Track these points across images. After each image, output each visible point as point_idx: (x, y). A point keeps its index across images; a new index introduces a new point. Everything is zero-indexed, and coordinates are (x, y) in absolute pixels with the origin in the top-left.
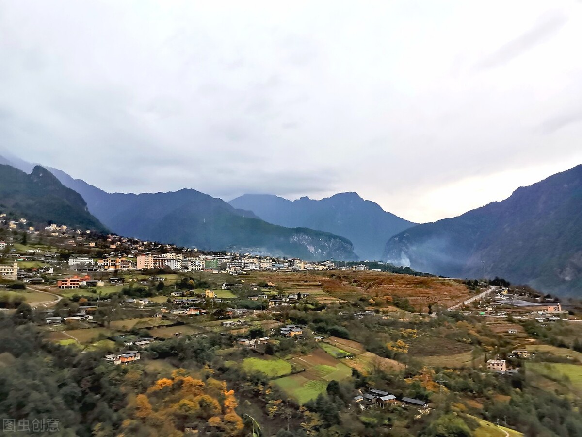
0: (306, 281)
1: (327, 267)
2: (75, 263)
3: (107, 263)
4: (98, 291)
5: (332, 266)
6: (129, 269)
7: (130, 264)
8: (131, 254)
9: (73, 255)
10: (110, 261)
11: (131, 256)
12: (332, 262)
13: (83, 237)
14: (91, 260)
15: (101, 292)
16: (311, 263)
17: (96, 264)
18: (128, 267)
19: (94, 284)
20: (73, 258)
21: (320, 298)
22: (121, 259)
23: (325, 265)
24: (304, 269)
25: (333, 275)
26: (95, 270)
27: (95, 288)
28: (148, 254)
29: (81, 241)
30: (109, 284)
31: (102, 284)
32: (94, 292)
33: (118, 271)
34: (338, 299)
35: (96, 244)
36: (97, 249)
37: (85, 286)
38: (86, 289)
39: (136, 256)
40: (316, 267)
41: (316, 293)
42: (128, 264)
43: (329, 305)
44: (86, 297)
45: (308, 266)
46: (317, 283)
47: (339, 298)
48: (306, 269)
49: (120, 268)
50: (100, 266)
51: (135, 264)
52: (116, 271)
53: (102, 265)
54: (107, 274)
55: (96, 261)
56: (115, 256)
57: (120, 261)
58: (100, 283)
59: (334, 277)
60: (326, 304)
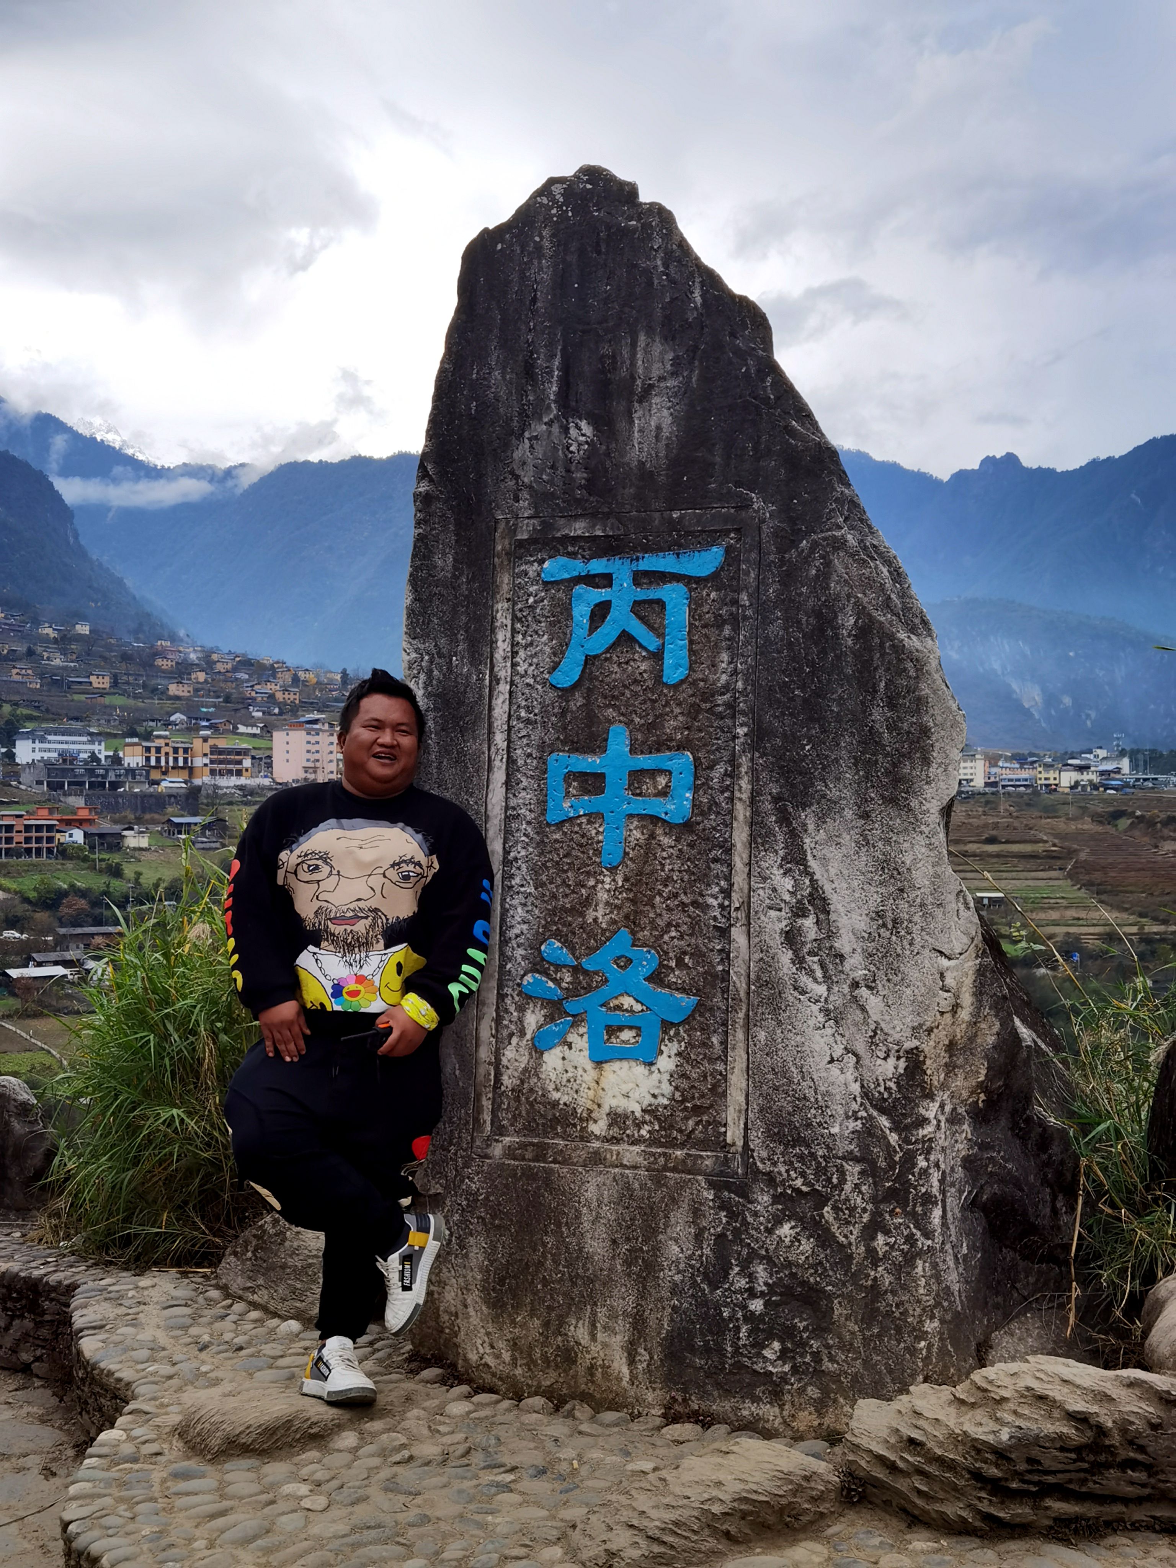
0: (992, 840)
1: (1095, 778)
2: (38, 756)
3: (158, 760)
4: (129, 871)
5: (1118, 771)
6: (242, 781)
7: (247, 763)
8: (249, 721)
9: (29, 727)
10: (171, 751)
11: (250, 730)
12: (1122, 753)
13: (64, 652)
14: (96, 747)
15: (139, 874)
16: (1022, 760)
17: (116, 760)
18: (239, 773)
19: (113, 842)
20: (31, 736)
21: (1054, 915)
22: (211, 742)
23: (1082, 769)
24: (987, 784)
25: (1118, 815)
26: (114, 785)
27: (115, 858)
28: (316, 722)
29: (59, 668)
30: (169, 842)
31: (144, 842)
32: (116, 872)
33: (198, 789)
34: (1133, 918)
35: (115, 683)
36: (118, 700)
37: (80, 848)
38: (85, 859)
39: (268, 730)
40: (1044, 776)
41: (1035, 889)
42: (240, 762)
43: (1093, 944)
44: (83, 894)
45: (1007, 774)
46: (1040, 848)
47: (1141, 915)
48: (994, 784)
49: (207, 779)
50: (131, 772)
51: (266, 763)
52: (194, 792)
53: (138, 768)
54: (159, 802)
55: (116, 751)
56: (189, 729)
57: (208, 751)
58: (134, 840)
59: (1124, 823)
60: (1077, 938)
